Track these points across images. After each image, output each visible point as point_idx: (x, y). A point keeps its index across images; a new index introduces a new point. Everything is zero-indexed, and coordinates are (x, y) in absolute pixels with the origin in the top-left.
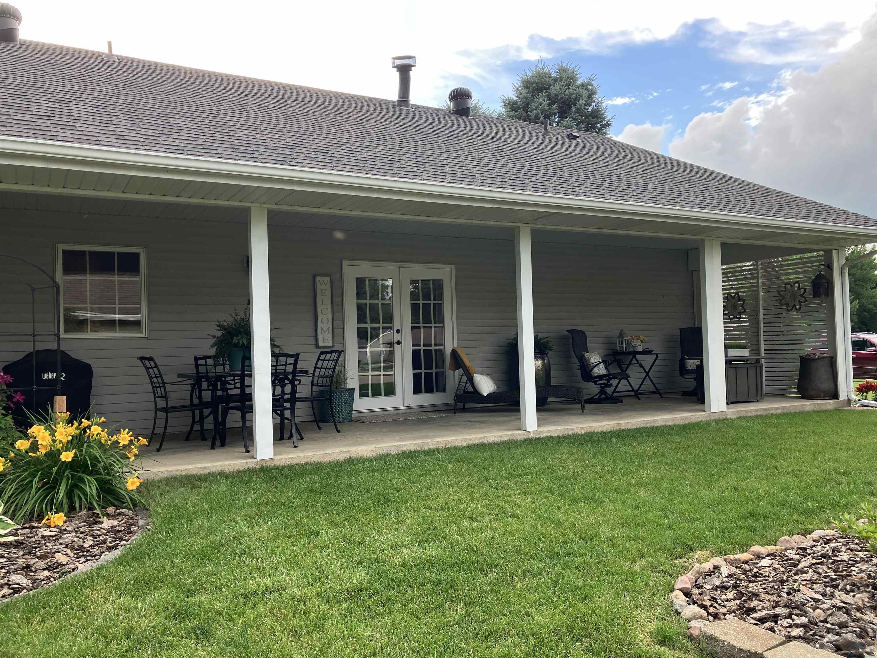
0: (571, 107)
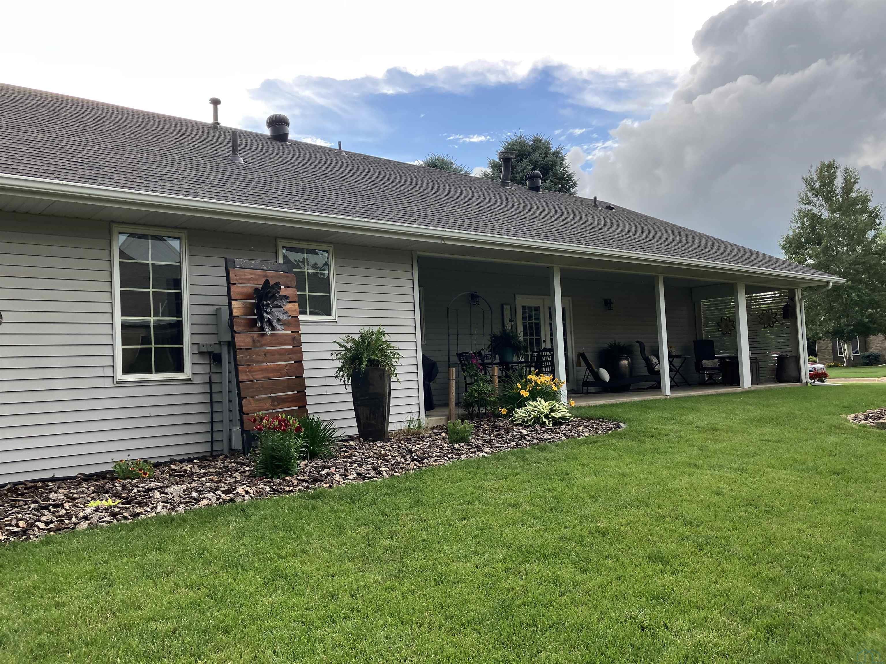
0: (549, 172)
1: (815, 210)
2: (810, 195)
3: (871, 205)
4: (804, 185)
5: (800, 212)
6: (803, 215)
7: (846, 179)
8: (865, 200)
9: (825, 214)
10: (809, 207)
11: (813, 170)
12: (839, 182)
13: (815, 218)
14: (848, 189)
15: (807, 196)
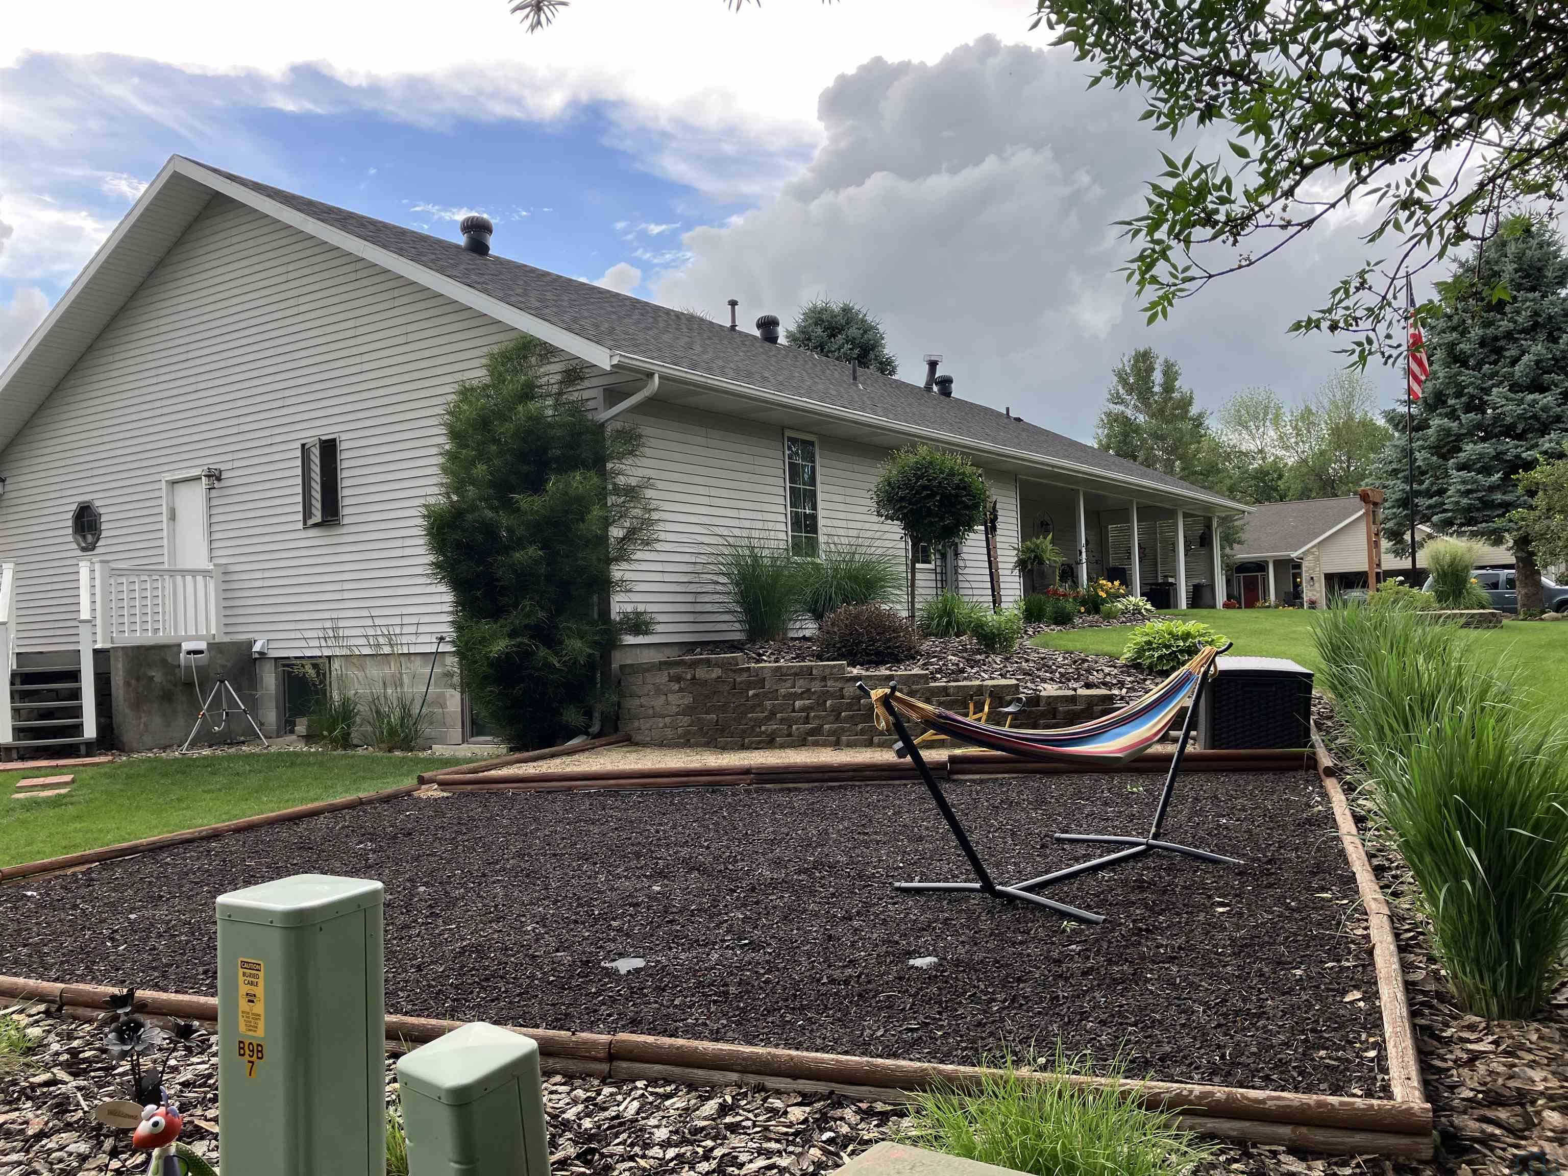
1: (1129, 413)
2: (1122, 391)
3: (1194, 411)
4: (1116, 379)
5: (1108, 415)
6: (1114, 419)
7: (1165, 373)
8: (1186, 403)
9: (1141, 418)
10: (1121, 408)
11: (1125, 360)
12: (1157, 377)
13: (1125, 422)
14: (1168, 388)
15: (1118, 393)
